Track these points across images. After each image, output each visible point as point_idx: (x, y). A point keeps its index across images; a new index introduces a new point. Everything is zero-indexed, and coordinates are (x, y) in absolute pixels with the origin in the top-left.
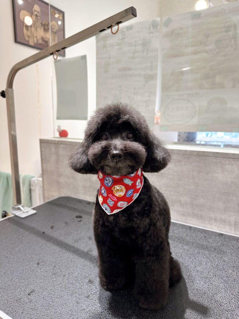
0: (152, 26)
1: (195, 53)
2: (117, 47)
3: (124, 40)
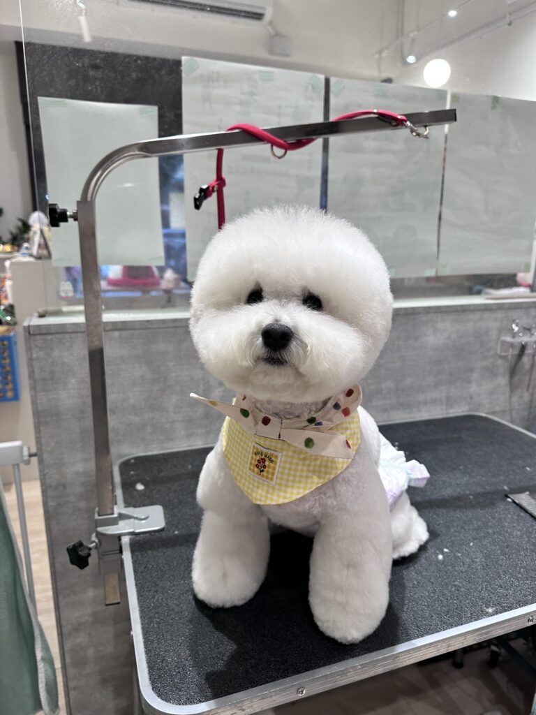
0: (310, 87)
1: (380, 151)
2: (238, 108)
3: (255, 97)
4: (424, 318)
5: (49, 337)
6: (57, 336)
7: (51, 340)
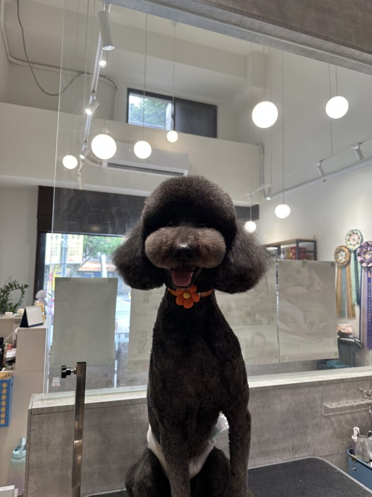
4: (273, 393)
5: (43, 416)
6: (48, 415)
7: (44, 417)
